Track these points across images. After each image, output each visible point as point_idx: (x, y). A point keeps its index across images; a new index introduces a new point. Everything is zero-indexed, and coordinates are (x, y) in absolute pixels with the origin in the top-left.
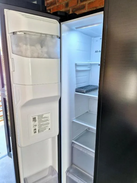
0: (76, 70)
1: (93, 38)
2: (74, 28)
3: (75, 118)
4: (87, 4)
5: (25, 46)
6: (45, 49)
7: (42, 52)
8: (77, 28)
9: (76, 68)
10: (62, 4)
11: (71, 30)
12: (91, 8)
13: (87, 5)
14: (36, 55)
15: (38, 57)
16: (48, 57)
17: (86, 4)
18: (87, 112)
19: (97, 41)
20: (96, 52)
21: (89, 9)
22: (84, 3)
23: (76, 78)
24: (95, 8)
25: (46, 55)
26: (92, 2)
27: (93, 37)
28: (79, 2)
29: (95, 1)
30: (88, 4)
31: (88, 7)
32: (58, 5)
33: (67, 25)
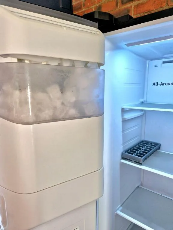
0: (122, 119)
1: (148, 62)
2: (123, 44)
3: (120, 205)
4: (133, 6)
5: (17, 93)
6: (70, 97)
7: (63, 104)
8: (128, 45)
9: (122, 116)
10: (91, 8)
11: (116, 47)
12: (140, 13)
13: (133, 8)
14: (47, 114)
15: (54, 120)
16: (79, 115)
17: (131, 7)
18: (138, 187)
19: (156, 66)
20: (154, 84)
21: (137, 14)
22: (129, 5)
23: (123, 133)
24: (148, 13)
25: (73, 112)
26: (142, 4)
27: (148, 60)
28: (119, 4)
29: (147, 2)
30: (135, 6)
31: (134, 11)
32: (84, 10)
33: (110, 40)
